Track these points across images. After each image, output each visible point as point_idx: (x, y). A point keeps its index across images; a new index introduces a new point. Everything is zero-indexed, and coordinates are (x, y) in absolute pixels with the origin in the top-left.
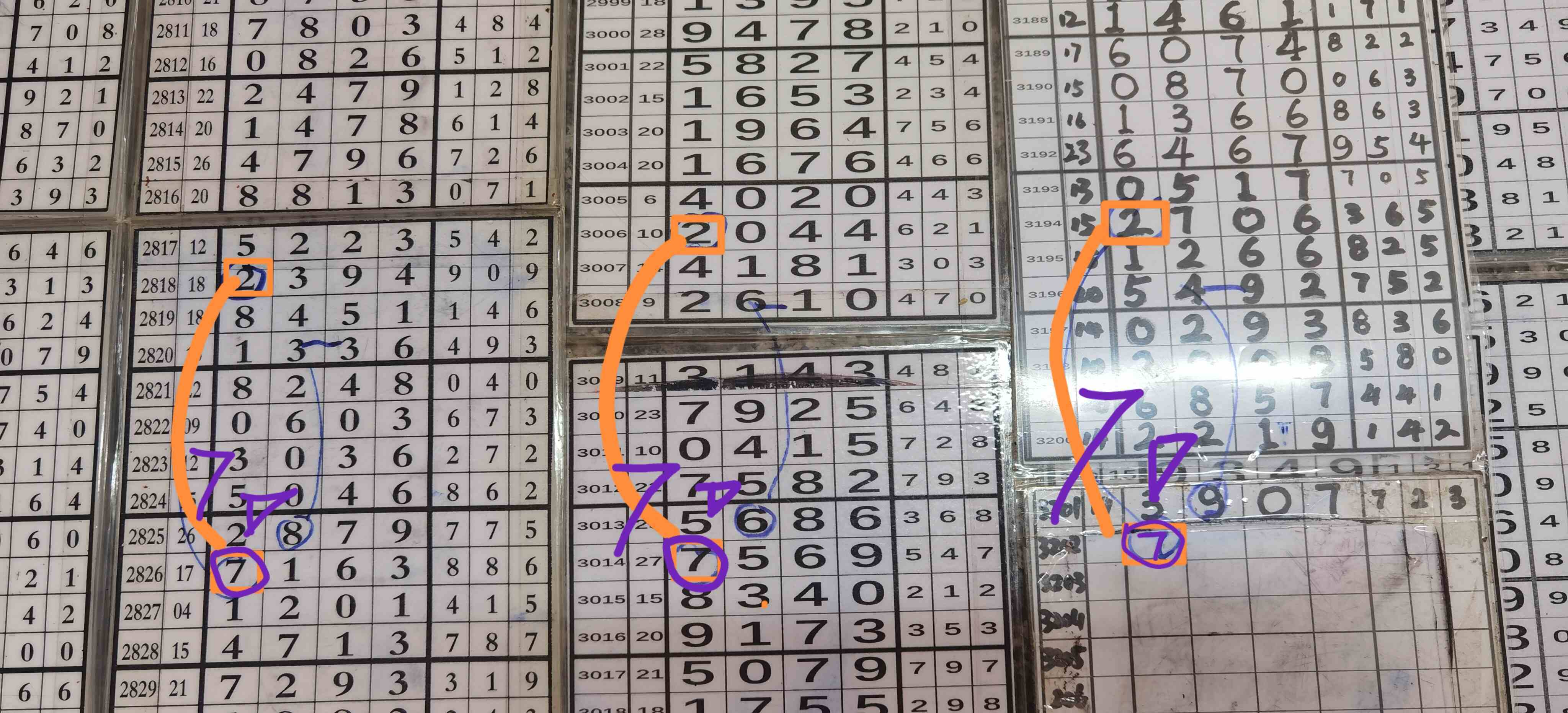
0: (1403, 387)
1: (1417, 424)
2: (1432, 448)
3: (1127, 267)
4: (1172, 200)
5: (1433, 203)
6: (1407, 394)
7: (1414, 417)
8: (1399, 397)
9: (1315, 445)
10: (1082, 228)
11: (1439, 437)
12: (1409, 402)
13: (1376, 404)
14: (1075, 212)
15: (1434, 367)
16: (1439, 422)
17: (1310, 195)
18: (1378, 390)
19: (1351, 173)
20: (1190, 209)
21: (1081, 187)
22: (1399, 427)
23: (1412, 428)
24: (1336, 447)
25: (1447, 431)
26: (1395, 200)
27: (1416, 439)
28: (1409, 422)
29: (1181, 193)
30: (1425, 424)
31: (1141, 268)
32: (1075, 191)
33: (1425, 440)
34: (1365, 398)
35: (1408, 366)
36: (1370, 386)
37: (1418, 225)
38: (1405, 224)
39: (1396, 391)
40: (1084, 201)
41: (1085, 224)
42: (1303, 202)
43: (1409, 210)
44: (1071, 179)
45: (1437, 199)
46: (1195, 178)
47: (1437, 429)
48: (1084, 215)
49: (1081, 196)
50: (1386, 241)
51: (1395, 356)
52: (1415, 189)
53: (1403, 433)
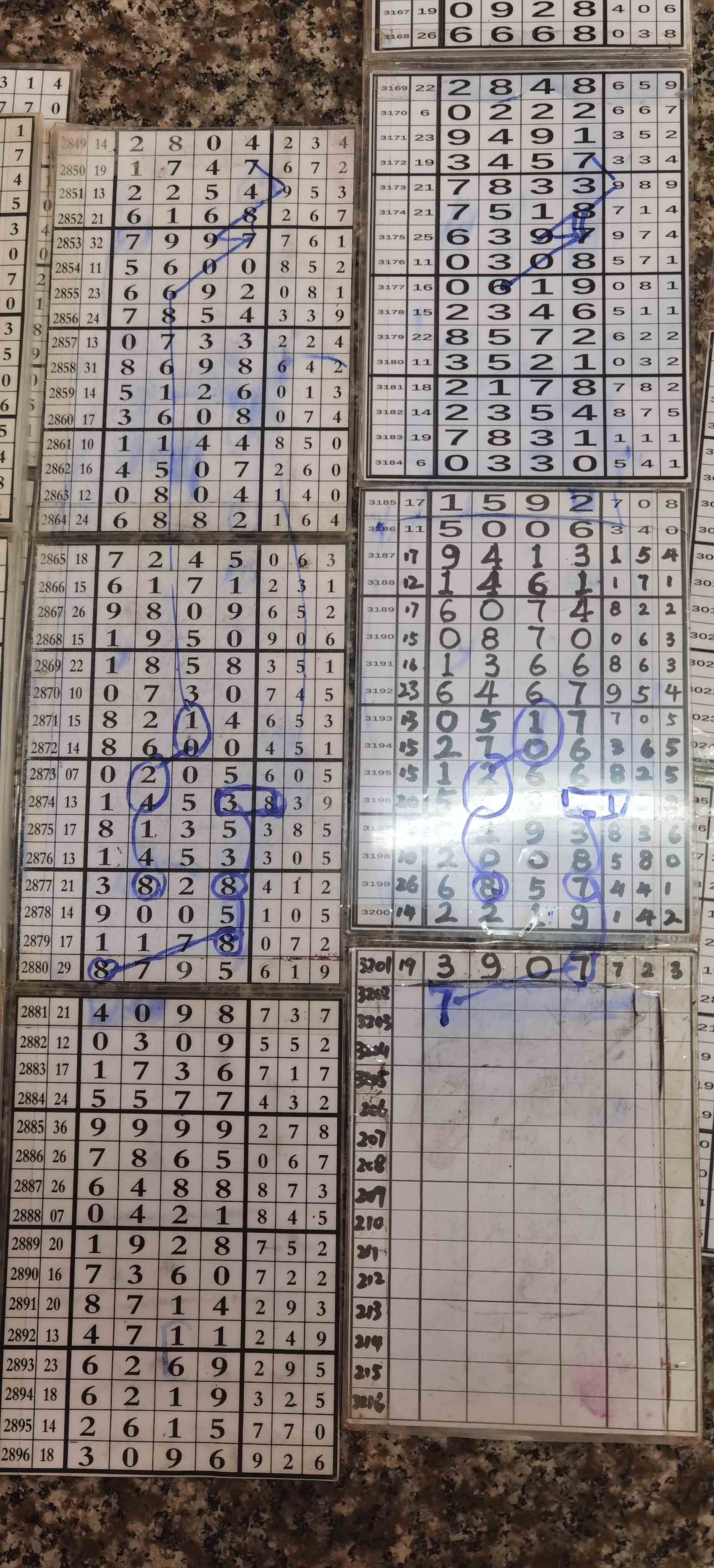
0: (642, 883)
1: (651, 912)
2: (661, 931)
3: (439, 782)
4: (479, 731)
5: (678, 741)
6: (645, 889)
7: (649, 907)
8: (639, 891)
9: (573, 925)
10: (407, 750)
11: (666, 923)
12: (646, 896)
13: (621, 895)
14: (403, 737)
15: (666, 870)
16: (668, 912)
17: (585, 730)
18: (623, 885)
19: (618, 714)
20: (492, 738)
21: (410, 718)
22: (637, 914)
23: (647, 916)
24: (589, 927)
25: (672, 918)
26: (650, 737)
27: (649, 924)
28: (645, 911)
29: (485, 725)
30: (656, 913)
31: (449, 783)
32: (404, 720)
33: (656, 925)
34: (613, 891)
35: (647, 868)
36: (617, 882)
37: (665, 758)
38: (656, 757)
39: (637, 886)
40: (410, 729)
41: (410, 747)
42: (579, 736)
43: (659, 745)
44: (402, 711)
45: (682, 738)
46: (498, 714)
47: (666, 917)
48: (409, 740)
49: (409, 724)
50: (639, 770)
51: (638, 859)
52: (666, 730)
53: (639, 919)
